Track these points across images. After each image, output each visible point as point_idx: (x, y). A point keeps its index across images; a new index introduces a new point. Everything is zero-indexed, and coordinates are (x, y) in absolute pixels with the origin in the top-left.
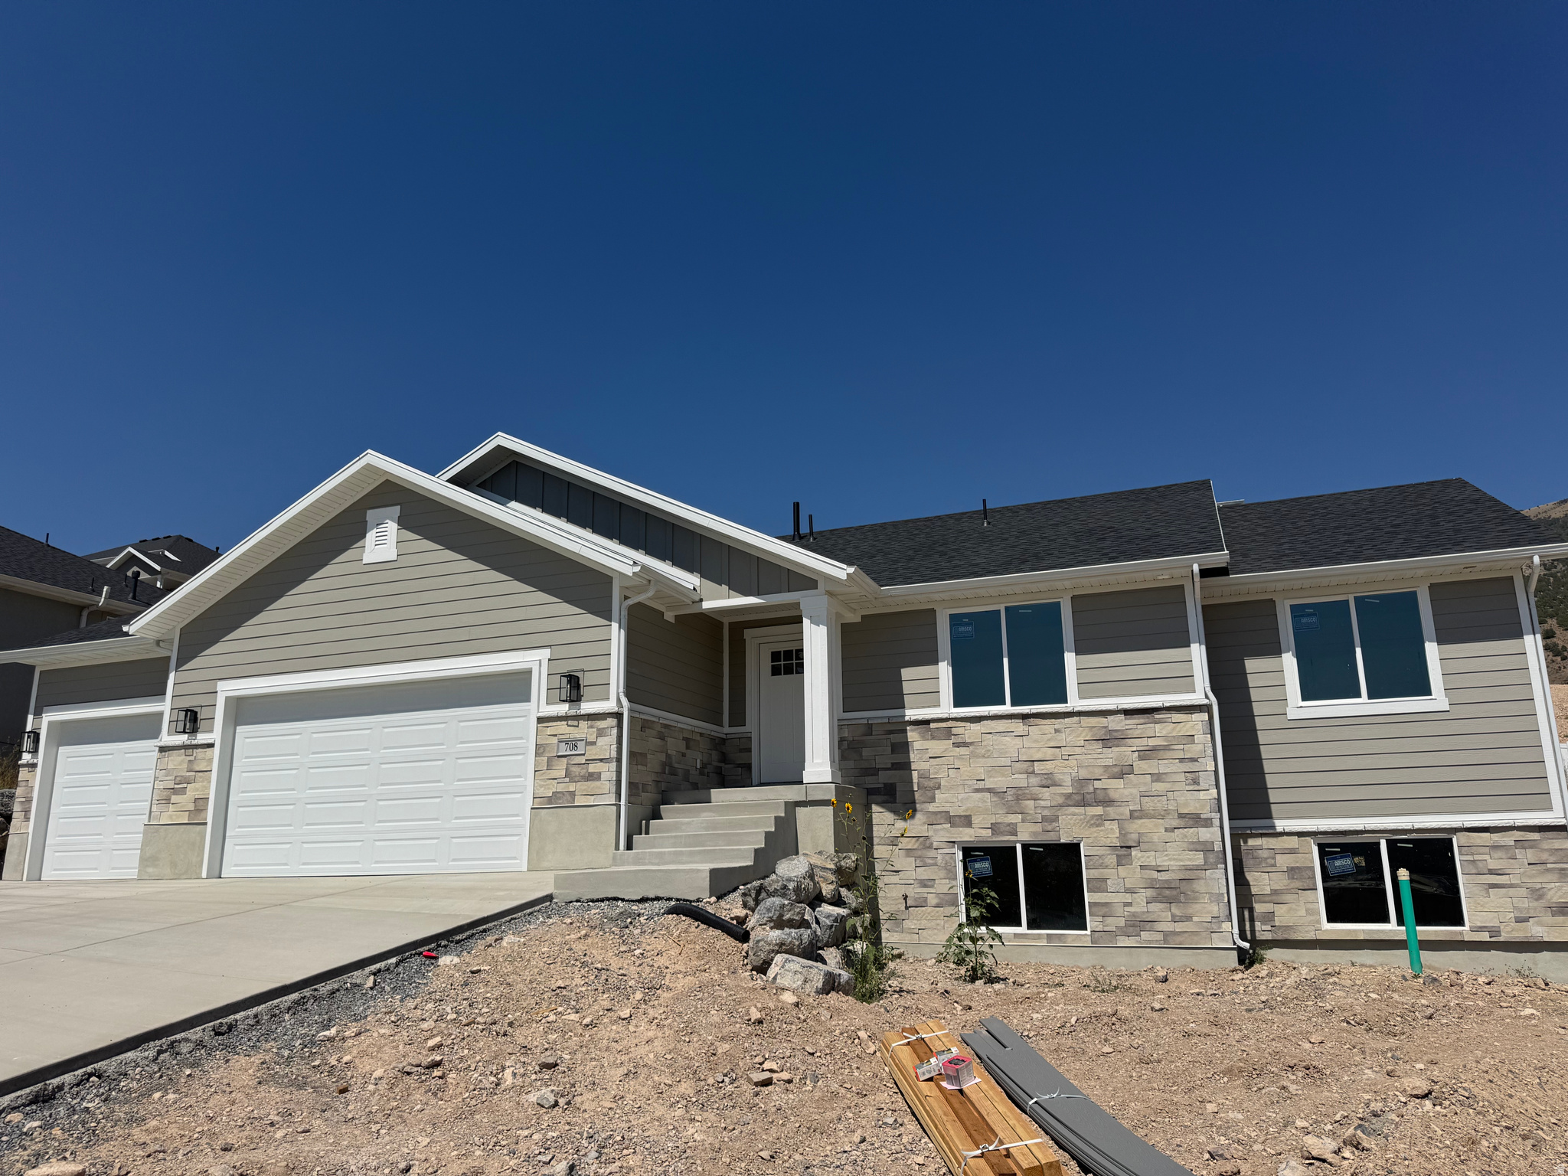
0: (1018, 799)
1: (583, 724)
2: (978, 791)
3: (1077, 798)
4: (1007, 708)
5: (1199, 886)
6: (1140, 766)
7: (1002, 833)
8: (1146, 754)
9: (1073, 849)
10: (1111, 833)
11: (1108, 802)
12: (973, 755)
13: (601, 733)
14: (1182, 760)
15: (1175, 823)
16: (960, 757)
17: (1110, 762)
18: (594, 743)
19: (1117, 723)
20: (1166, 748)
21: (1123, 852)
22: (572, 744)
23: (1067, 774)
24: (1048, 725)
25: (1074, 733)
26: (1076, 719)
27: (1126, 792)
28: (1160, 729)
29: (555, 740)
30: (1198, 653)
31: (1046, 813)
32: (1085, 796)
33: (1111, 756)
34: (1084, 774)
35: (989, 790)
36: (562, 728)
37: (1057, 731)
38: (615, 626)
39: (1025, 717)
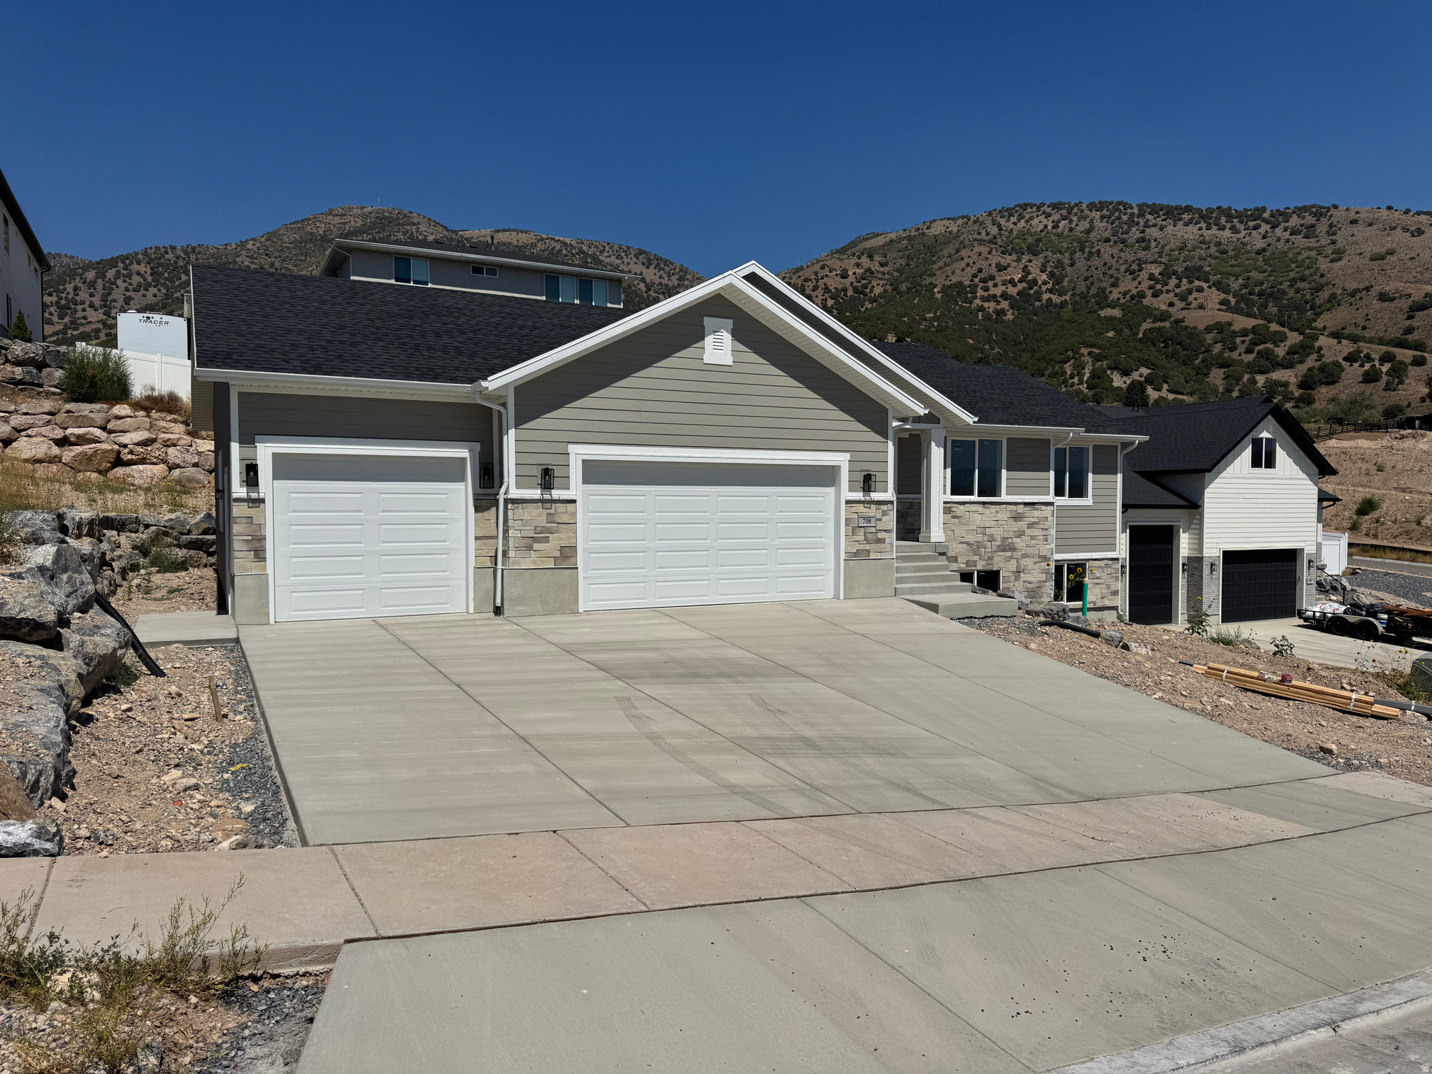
0: (978, 547)
1: (873, 507)
2: (961, 543)
3: (1002, 547)
4: (975, 498)
5: (1043, 590)
6: (1028, 532)
7: (970, 566)
8: (1031, 525)
9: (997, 572)
10: (1013, 565)
11: (1013, 549)
12: (960, 523)
13: (885, 513)
14: (1043, 529)
15: (1037, 560)
16: (954, 524)
17: (1016, 529)
18: (880, 520)
19: (1020, 509)
20: (1038, 523)
21: (1017, 574)
22: (868, 519)
23: (998, 533)
24: (993, 508)
25: (1004, 513)
26: (1005, 506)
27: (1021, 544)
28: (1037, 513)
29: (856, 516)
30: (1052, 473)
31: (989, 555)
32: (1006, 547)
33: (1016, 526)
34: (1006, 535)
35: (966, 543)
36: (860, 508)
37: (997, 512)
38: (890, 443)
39: (984, 503)
